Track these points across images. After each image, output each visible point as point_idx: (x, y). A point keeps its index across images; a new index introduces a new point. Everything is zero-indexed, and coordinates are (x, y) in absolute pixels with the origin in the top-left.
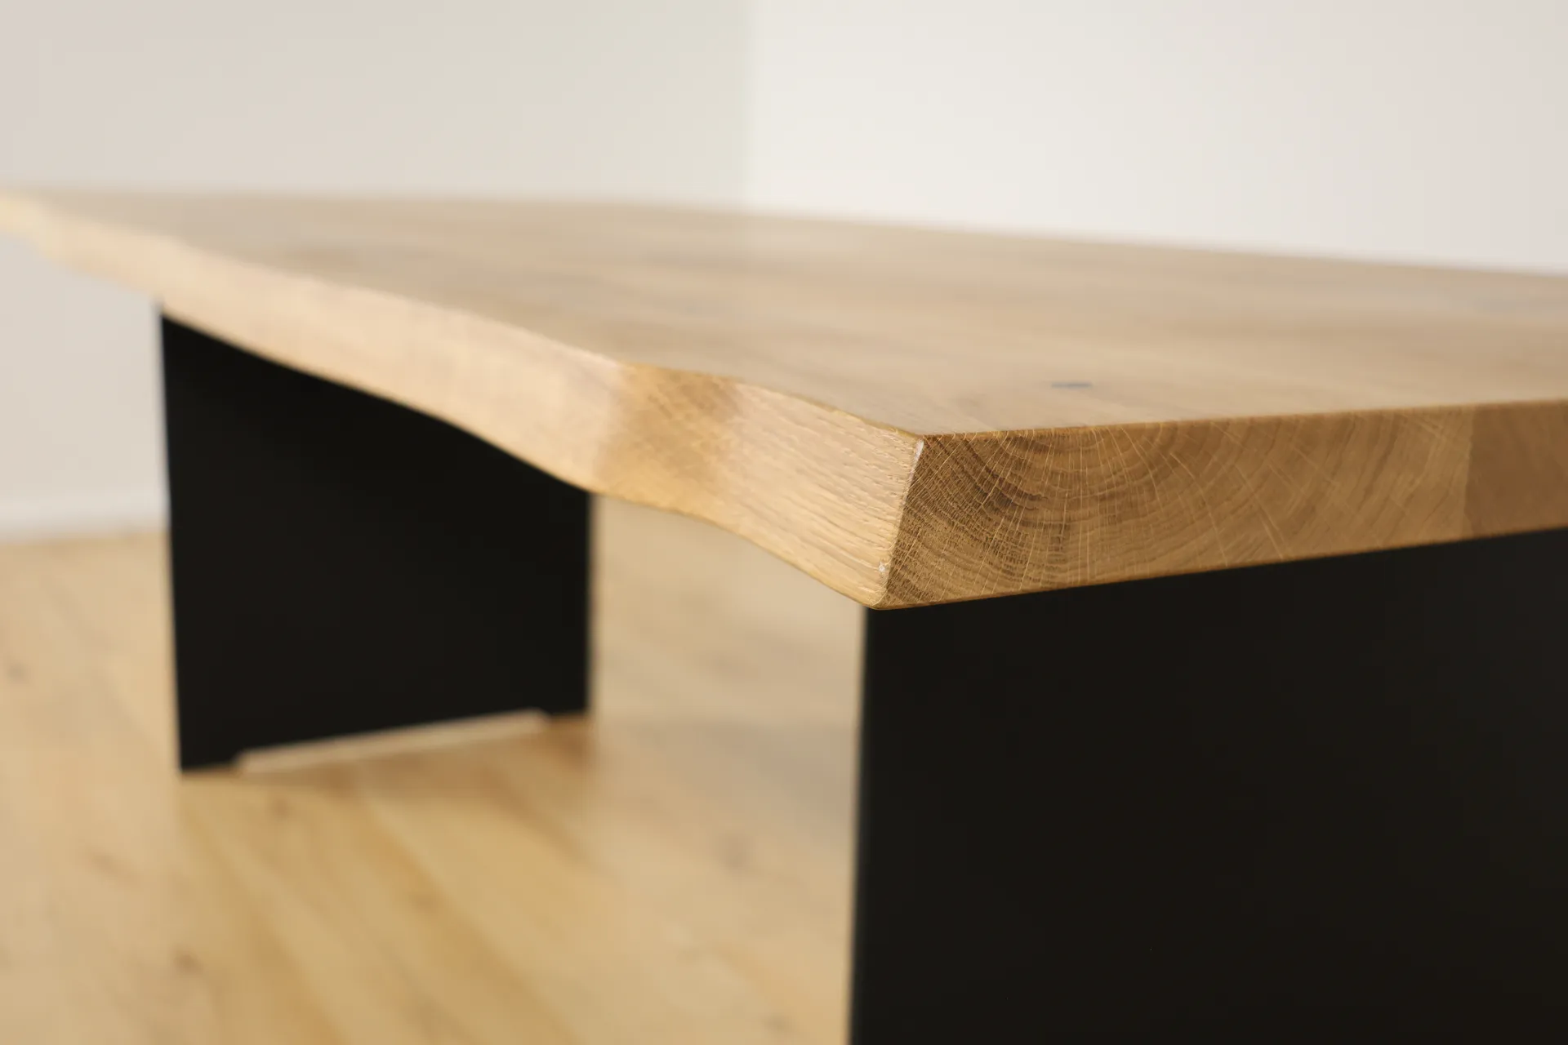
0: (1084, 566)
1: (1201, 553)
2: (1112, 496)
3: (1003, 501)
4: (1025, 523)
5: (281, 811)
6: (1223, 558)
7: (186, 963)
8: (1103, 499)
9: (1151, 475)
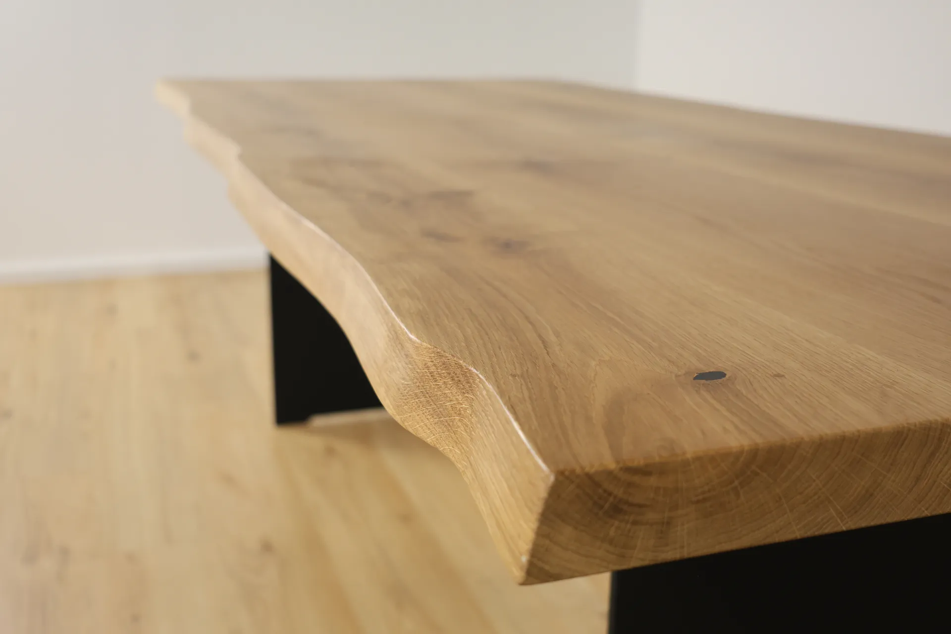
0: (682, 547)
1: (777, 532)
2: (705, 500)
3: (617, 510)
4: (635, 523)
5: (330, 452)
6: (796, 532)
7: (267, 547)
8: (698, 502)
9: (736, 483)
